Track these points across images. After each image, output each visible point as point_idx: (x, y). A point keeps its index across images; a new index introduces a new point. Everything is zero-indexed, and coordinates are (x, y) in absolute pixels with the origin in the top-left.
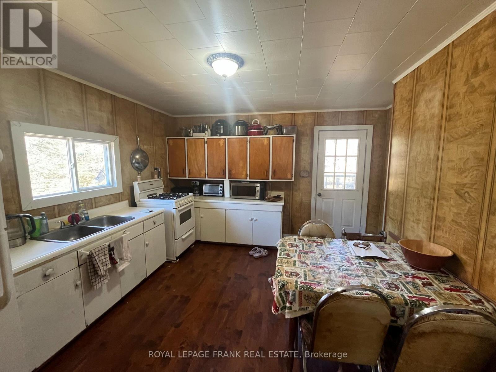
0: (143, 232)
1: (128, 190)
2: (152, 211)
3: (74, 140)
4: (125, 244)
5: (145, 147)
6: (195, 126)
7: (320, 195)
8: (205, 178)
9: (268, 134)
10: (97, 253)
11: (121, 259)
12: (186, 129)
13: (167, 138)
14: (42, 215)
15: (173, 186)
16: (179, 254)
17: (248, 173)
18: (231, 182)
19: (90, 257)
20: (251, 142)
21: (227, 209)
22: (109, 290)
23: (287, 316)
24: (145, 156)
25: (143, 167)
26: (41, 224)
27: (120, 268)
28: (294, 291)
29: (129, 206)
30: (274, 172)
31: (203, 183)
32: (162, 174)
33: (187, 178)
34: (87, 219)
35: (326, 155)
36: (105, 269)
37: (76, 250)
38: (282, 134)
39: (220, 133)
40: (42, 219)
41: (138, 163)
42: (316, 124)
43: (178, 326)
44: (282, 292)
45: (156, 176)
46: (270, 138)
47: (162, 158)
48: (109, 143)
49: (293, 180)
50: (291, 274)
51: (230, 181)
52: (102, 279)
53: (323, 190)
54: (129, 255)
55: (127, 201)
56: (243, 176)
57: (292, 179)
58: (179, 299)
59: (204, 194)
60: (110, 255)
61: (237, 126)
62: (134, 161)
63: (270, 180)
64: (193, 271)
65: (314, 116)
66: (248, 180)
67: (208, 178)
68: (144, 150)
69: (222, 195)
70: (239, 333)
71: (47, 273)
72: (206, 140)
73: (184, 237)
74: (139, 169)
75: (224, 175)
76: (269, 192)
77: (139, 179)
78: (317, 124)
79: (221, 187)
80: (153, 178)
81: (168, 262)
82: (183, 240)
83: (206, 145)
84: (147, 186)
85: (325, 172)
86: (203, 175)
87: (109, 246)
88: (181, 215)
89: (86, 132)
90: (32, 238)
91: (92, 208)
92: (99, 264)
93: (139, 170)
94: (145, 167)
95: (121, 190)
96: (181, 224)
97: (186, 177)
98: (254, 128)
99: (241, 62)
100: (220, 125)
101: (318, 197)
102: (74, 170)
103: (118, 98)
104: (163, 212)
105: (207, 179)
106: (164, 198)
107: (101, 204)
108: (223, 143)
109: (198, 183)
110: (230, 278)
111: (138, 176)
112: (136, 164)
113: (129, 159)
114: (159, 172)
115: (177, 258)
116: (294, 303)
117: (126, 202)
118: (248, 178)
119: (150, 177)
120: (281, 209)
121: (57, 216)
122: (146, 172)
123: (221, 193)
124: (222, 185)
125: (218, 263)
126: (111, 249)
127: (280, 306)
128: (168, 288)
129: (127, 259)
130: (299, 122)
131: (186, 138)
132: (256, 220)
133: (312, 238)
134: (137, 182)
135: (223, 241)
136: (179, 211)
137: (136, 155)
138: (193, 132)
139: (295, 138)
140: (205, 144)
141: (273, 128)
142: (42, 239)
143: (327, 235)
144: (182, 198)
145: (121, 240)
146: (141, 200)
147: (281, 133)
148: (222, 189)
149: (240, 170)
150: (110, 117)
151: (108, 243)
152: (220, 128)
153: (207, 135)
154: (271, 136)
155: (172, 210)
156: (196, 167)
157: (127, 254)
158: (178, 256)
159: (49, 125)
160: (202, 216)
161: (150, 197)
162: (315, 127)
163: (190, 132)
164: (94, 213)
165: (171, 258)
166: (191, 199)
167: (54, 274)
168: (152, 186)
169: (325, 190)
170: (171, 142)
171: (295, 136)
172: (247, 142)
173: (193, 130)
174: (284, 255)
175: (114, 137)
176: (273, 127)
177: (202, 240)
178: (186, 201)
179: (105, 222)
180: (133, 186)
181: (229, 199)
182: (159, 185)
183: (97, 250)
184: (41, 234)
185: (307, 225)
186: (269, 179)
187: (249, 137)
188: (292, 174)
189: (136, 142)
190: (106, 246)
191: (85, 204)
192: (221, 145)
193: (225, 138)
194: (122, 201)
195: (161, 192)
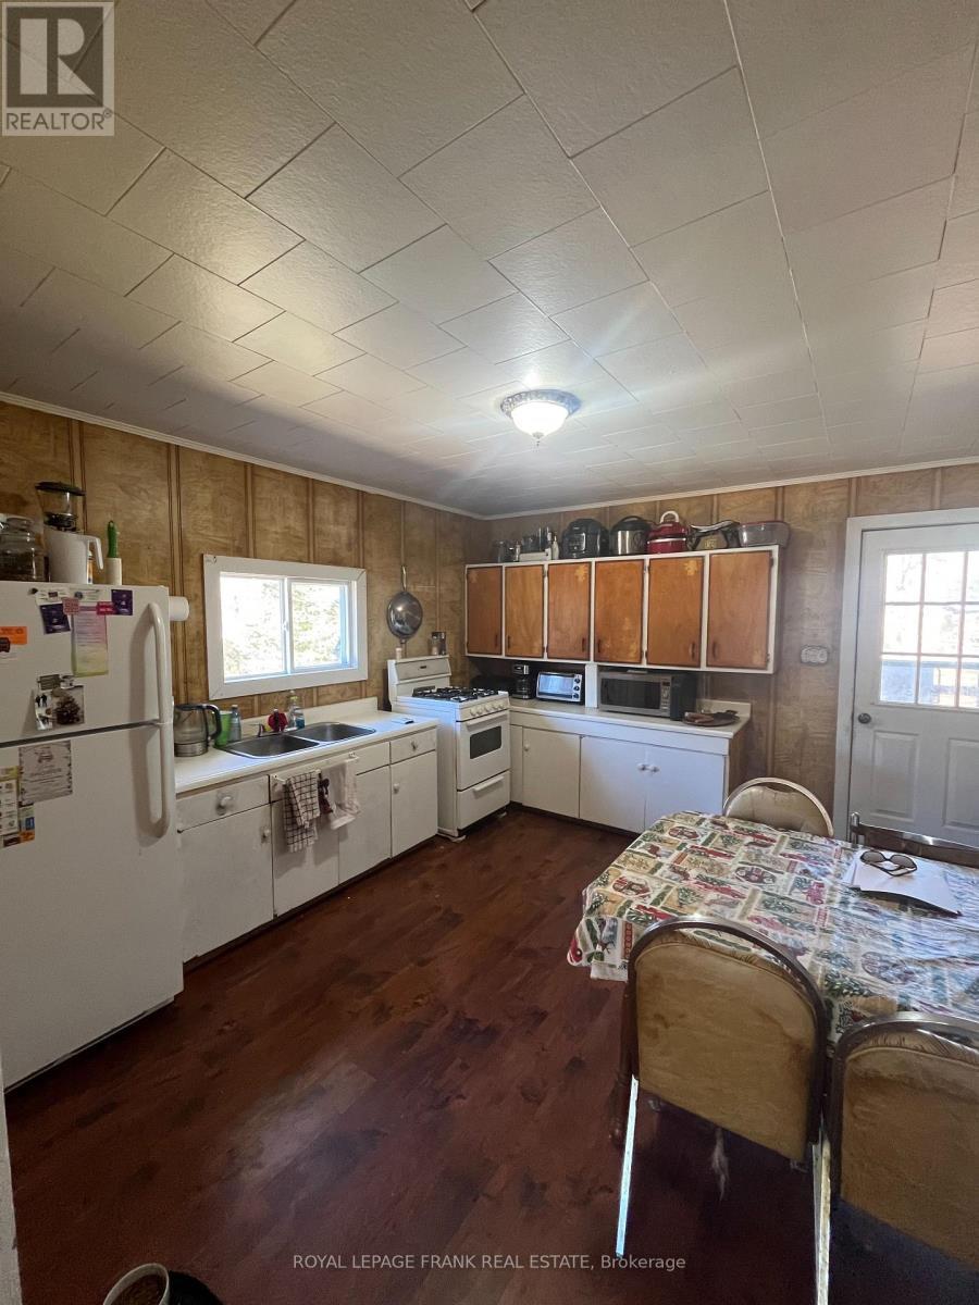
0: (388, 762)
1: (379, 677)
2: (412, 722)
3: (291, 580)
4: (349, 777)
5: (419, 588)
6: (526, 538)
7: (865, 720)
8: (542, 657)
9: (699, 546)
10: (299, 785)
11: (340, 806)
12: (505, 545)
13: (467, 566)
14: (234, 709)
15: (475, 672)
16: (466, 826)
17: (645, 649)
18: (601, 669)
19: (287, 788)
20: (653, 572)
21: (584, 736)
22: (317, 862)
23: (594, 975)
24: (416, 609)
25: (410, 631)
26: (231, 725)
27: (337, 823)
28: (614, 920)
29: (379, 709)
30: (713, 647)
31: (538, 668)
32: (449, 646)
33: (503, 657)
34: (301, 724)
35: (887, 601)
36: (310, 818)
37: (266, 772)
38: (740, 546)
39: (578, 551)
40: (232, 716)
41: (400, 622)
42: (852, 512)
43: (422, 963)
44: (593, 919)
45: (435, 651)
46: (703, 557)
47: (454, 611)
48: (349, 584)
49: (770, 670)
50: (630, 886)
51: (599, 666)
52: (304, 836)
53: (875, 703)
54: (356, 802)
55: (375, 699)
56: (632, 655)
57: (765, 668)
58: (440, 913)
59: (538, 696)
60: (321, 795)
61: (620, 533)
62: (393, 617)
63: (704, 668)
64: (487, 868)
65: (846, 490)
66: (644, 665)
67: (549, 657)
68: (415, 596)
69: (578, 700)
70: (542, 1016)
71: (223, 803)
72: (546, 568)
73: (478, 788)
74: (401, 633)
75: (586, 652)
76: (704, 700)
77: (398, 656)
78: (856, 510)
79: (578, 681)
80: (430, 654)
81: (441, 838)
82: (477, 794)
83: (546, 579)
84: (414, 670)
85: (885, 650)
86: (536, 651)
87: (320, 775)
88: (473, 738)
89: (310, 565)
90: (218, 747)
91: (312, 706)
92: (300, 805)
93: (402, 636)
94: (415, 629)
95: (365, 677)
96: (472, 757)
97: (501, 654)
98: (662, 533)
99: (570, 400)
100: (580, 532)
101: (859, 726)
102: (288, 634)
103: (370, 494)
104: (433, 727)
105: (545, 659)
106: (442, 698)
107: (328, 698)
108: (585, 576)
109: (526, 669)
110: (563, 899)
111: (398, 649)
112: (397, 624)
113: (383, 614)
114: (443, 641)
115: (461, 832)
116: (609, 946)
117: (372, 701)
118: (644, 660)
119: (426, 652)
120: (725, 748)
121: (256, 713)
122: (417, 641)
123: (576, 696)
124: (580, 677)
125: (548, 861)
126: (323, 784)
127: (585, 950)
128: (426, 887)
129: (351, 809)
130: (798, 509)
131: (505, 565)
132: (655, 770)
133: (752, 825)
134: (394, 661)
135: (570, 812)
136: (469, 727)
137: (398, 606)
138: (521, 553)
139: (776, 556)
140: (543, 577)
141: (714, 532)
142: (228, 749)
143: (802, 825)
144: (480, 699)
145: (341, 768)
146: (401, 698)
147: (735, 544)
148: (579, 685)
149: (623, 639)
150: (353, 531)
151: (318, 771)
152: (580, 540)
153: (549, 557)
154: (706, 553)
155: (453, 723)
156: (523, 631)
157: (352, 798)
158: (463, 826)
159: (255, 557)
160: (527, 746)
161: (419, 693)
162: (849, 520)
163: (513, 552)
164: (314, 716)
165: (448, 831)
166: (501, 703)
167: (232, 806)
168: (423, 671)
169: (885, 706)
170: (474, 575)
171: (775, 549)
172: (643, 569)
173: (522, 547)
174: (644, 847)
175: (357, 572)
176: (715, 527)
177: (525, 804)
178: (488, 706)
179: (329, 733)
180: (387, 670)
181: (596, 711)
182: (440, 671)
183: (298, 779)
184: (230, 742)
185: (754, 790)
186: (699, 666)
187: (647, 557)
188: (768, 655)
189: (399, 580)
190: (315, 775)
191: (301, 696)
192: (581, 579)
193: (590, 563)
194: (366, 697)
195: (445, 683)
